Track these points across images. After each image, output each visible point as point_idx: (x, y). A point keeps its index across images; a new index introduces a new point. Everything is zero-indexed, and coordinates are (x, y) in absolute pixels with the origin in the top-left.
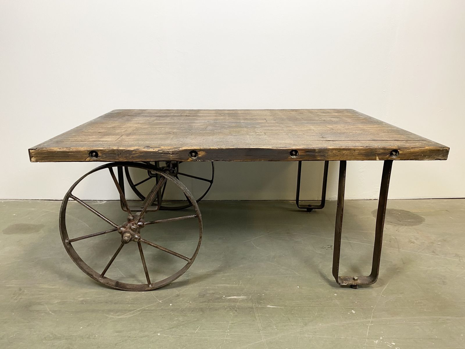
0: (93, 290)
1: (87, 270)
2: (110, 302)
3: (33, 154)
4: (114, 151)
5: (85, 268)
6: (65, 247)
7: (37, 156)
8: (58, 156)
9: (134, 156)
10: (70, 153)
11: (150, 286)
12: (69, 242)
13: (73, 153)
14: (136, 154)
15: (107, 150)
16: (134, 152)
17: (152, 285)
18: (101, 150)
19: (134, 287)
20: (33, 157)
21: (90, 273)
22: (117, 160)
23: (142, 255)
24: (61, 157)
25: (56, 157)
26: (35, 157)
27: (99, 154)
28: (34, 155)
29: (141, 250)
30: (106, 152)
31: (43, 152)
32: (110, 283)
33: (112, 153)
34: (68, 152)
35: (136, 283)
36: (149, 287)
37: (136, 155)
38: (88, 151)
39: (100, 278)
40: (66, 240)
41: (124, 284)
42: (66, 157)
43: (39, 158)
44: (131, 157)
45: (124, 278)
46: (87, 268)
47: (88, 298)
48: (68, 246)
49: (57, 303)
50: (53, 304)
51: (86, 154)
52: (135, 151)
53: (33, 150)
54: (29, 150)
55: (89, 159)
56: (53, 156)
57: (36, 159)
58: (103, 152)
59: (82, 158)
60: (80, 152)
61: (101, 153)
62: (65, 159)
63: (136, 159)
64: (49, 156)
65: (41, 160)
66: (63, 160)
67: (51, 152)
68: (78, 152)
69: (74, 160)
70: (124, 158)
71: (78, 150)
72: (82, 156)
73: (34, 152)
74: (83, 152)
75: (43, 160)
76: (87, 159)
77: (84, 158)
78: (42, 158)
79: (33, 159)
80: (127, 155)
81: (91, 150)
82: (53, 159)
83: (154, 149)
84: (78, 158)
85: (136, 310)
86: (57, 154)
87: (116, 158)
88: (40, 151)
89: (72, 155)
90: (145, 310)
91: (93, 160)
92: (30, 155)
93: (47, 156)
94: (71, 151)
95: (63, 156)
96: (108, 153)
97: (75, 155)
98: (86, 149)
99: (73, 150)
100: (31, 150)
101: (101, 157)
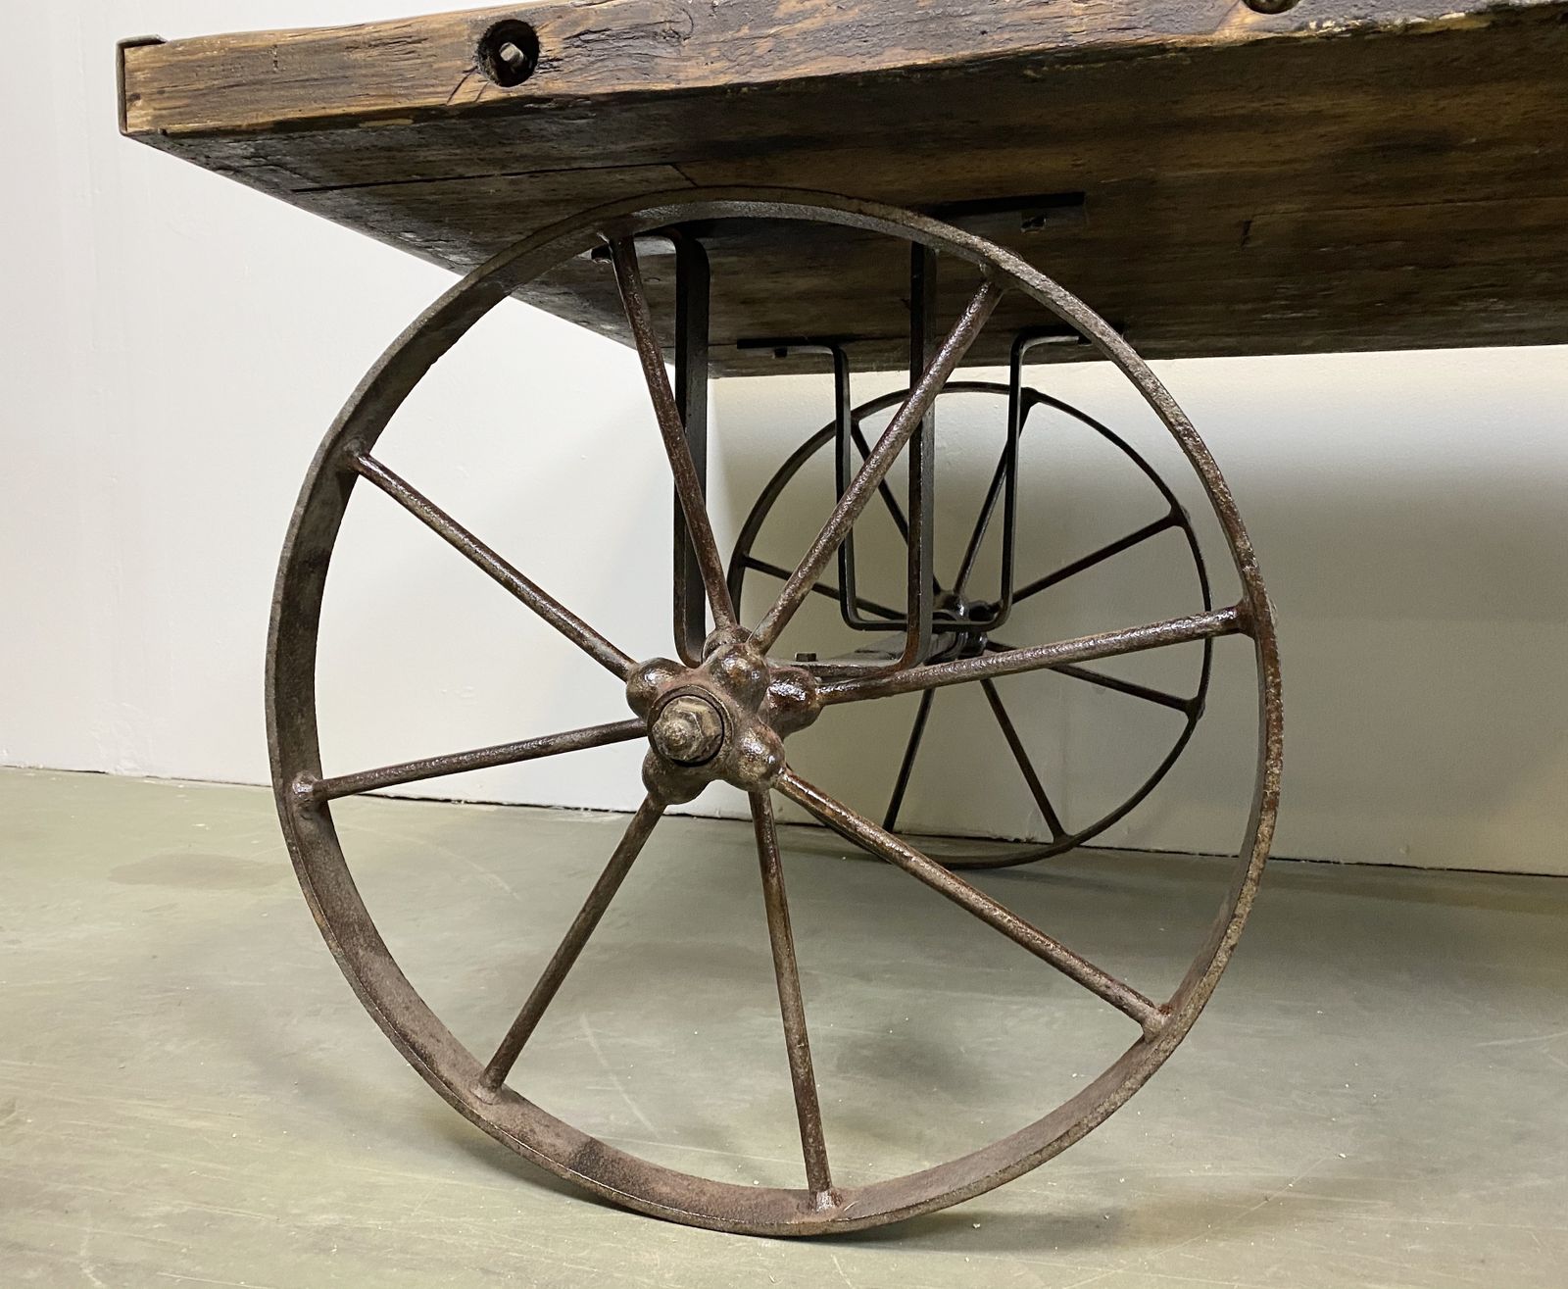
0: (423, 1177)
1: (402, 1019)
2: (516, 1269)
3: (140, 76)
5: (392, 999)
6: (287, 821)
7: (161, 92)
8: (287, 78)
10: (358, 56)
11: (824, 1200)
12: (315, 792)
13: (375, 52)
17: (836, 1199)
18: (561, 9)
19: (704, 1199)
20: (139, 103)
21: (420, 1040)
23: (780, 935)
24: (302, 85)
25: (274, 87)
26: (150, 98)
27: (549, 44)
28: (146, 82)
29: (776, 901)
30: (590, 24)
31: (201, 55)
32: (547, 1139)
33: (635, 27)
35: (718, 1173)
36: (812, 1206)
38: (475, 24)
39: (480, 1092)
40: (300, 776)
41: (638, 1165)
42: (335, 81)
43: (171, 104)
45: (651, 1137)
46: (407, 1008)
47: (371, 1222)
48: (308, 827)
49: (166, 1217)
50: (138, 1219)
51: (458, 53)
53: (146, 49)
54: (124, 46)
55: (474, 84)
56: (254, 84)
57: (155, 109)
58: (576, 23)
59: (433, 86)
60: (426, 36)
61: (555, 33)
62: (324, 99)
63: (801, 57)
64: (231, 81)
65: (180, 114)
66: (315, 105)
67: (243, 52)
68: (409, 40)
69: (381, 102)
70: (718, 59)
71: (410, 25)
72: (435, 66)
73: (148, 60)
74: (441, 33)
75: (193, 116)
76: (458, 92)
77: (443, 85)
78: (187, 106)
79: (135, 114)
80: (741, 34)
81: (493, 18)
82: (252, 103)
84: (405, 84)
86: (276, 67)
87: (658, 61)
88: (181, 51)
89: (373, 66)
91: (504, 91)
92: (126, 84)
93: (219, 88)
94: (368, 36)
95: (315, 76)
96: (608, 32)
97: (390, 64)
98: (460, 15)
99: (383, 25)
100: (132, 48)
101: (554, 63)
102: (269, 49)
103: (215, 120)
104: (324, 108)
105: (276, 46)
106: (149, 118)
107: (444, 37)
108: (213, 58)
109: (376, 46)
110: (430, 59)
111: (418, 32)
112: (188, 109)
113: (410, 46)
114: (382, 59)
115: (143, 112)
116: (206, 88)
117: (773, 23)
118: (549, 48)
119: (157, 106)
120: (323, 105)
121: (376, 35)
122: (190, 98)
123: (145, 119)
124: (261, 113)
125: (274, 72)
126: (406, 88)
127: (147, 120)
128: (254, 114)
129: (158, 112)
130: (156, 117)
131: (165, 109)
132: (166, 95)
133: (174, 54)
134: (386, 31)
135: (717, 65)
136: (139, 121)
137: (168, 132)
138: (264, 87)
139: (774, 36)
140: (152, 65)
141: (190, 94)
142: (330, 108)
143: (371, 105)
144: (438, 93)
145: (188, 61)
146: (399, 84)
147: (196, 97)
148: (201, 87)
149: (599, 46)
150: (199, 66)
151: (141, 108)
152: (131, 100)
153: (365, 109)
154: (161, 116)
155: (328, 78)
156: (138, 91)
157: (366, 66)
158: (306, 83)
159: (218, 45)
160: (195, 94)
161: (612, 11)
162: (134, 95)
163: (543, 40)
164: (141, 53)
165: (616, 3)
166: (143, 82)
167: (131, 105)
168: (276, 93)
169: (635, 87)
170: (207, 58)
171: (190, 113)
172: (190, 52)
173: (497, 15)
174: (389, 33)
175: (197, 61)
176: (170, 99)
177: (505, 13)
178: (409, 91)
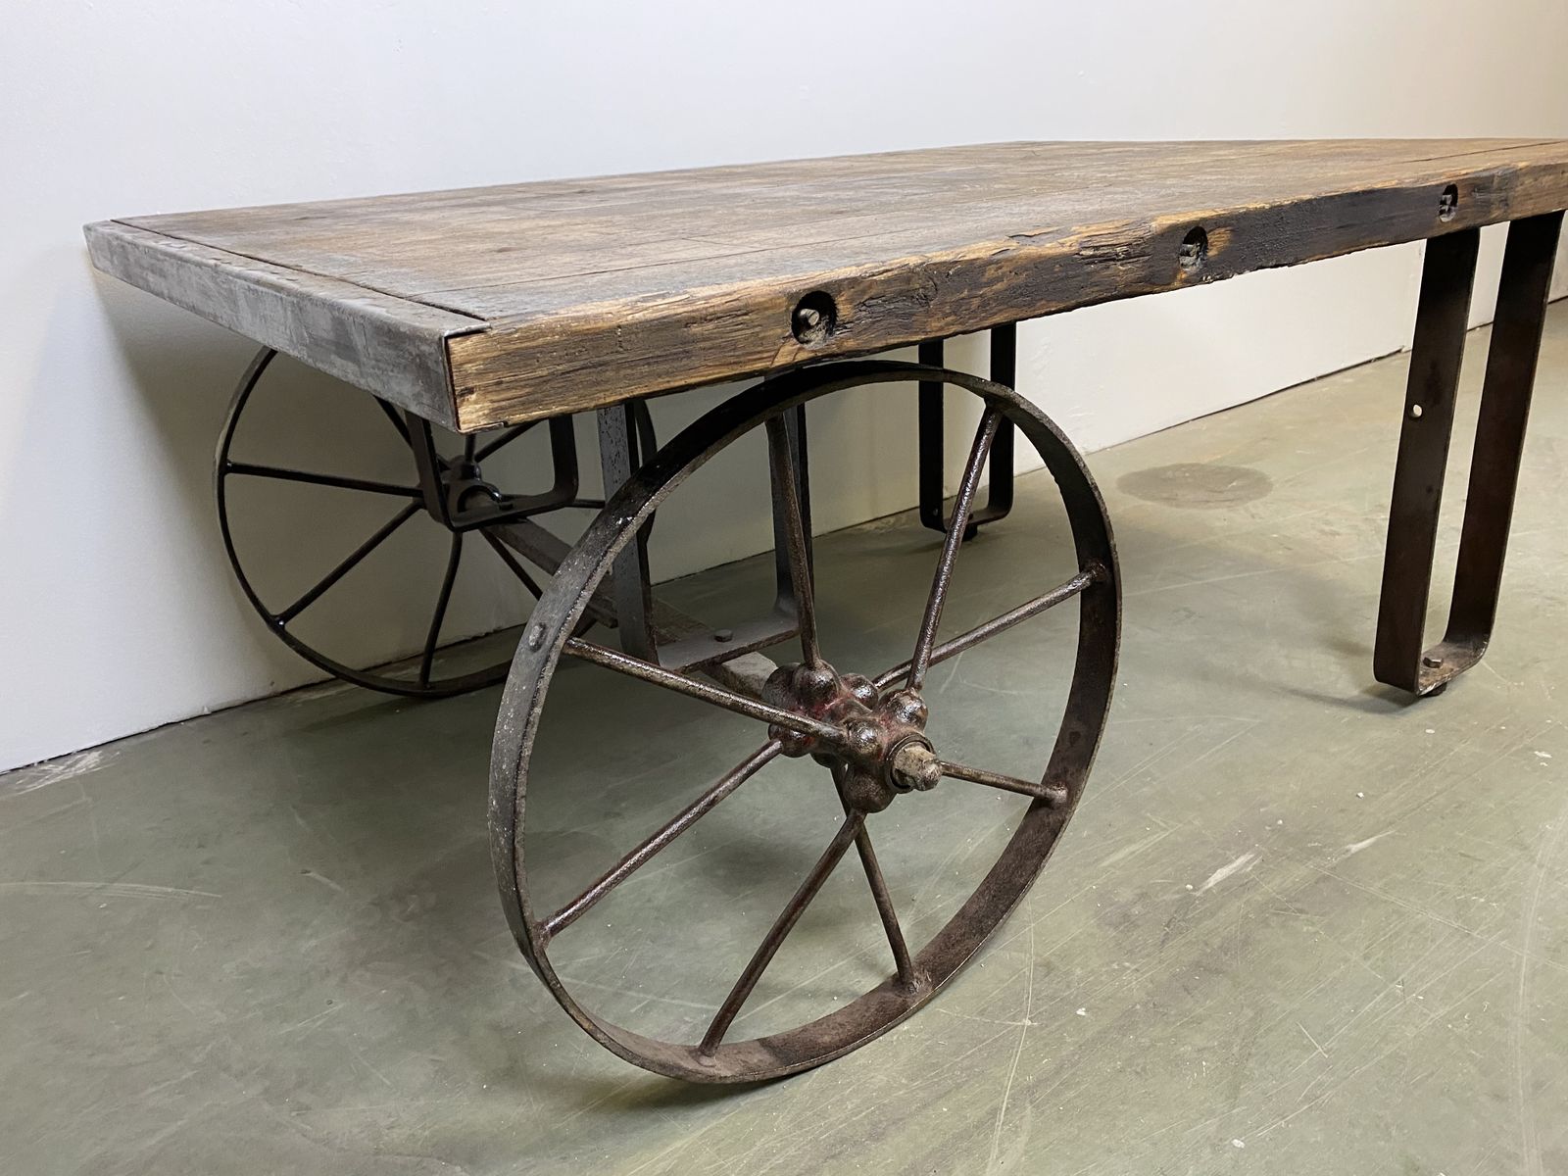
3: (471, 368)
4: (908, 280)
7: (499, 383)
8: (631, 357)
9: (990, 295)
10: (695, 329)
13: (711, 326)
14: (999, 279)
15: (882, 277)
16: (991, 272)
18: (853, 282)
20: (473, 397)
22: (916, 333)
24: (647, 362)
25: (620, 366)
26: (486, 390)
27: (844, 310)
28: (480, 374)
30: (873, 291)
31: (541, 341)
33: (900, 293)
34: (689, 321)
37: (999, 286)
42: (676, 357)
43: (509, 394)
44: (976, 302)
51: (778, 322)
52: (997, 263)
53: (475, 338)
54: (446, 340)
55: (791, 348)
56: (601, 365)
57: (493, 402)
58: (864, 292)
59: (759, 352)
60: (753, 308)
61: (850, 301)
62: (667, 373)
63: (994, 310)
64: (578, 364)
65: (523, 404)
66: (660, 380)
67: (586, 335)
68: (739, 313)
69: (716, 371)
70: (949, 315)
71: (737, 299)
72: (761, 335)
73: (479, 351)
74: (767, 305)
75: (537, 403)
76: (779, 354)
77: (768, 351)
78: (528, 394)
79: (468, 410)
80: (963, 295)
81: (804, 290)
82: (598, 383)
83: (1062, 245)
84: (737, 353)
85: (1001, 1109)
86: (621, 347)
87: (914, 318)
88: (518, 338)
89: (709, 339)
90: (1031, 1090)
91: (813, 351)
92: (455, 378)
93: (563, 373)
94: (704, 312)
95: (658, 353)
96: (883, 298)
97: (723, 336)
98: (778, 288)
99: (713, 300)
100: (458, 339)
101: (848, 326)
102: (612, 330)
103: (562, 405)
104: (668, 382)
105: (619, 327)
106: (486, 412)
107: (767, 309)
108: (554, 344)
109: (711, 320)
110: (757, 329)
111: (746, 306)
112: (531, 398)
113: (740, 318)
114: (718, 332)
115: (478, 406)
116: (549, 374)
117: (979, 286)
118: (845, 314)
119: (495, 398)
120: (668, 379)
121: (711, 310)
122: (531, 386)
123: (481, 413)
125: (618, 352)
126: (738, 356)
127: (484, 414)
128: (602, 395)
129: (496, 405)
130: (494, 410)
131: (503, 400)
132: (504, 386)
133: (509, 342)
134: (718, 306)
135: (949, 319)
136: (474, 416)
137: (510, 423)
138: (609, 368)
139: (981, 296)
140: (485, 355)
141: (532, 382)
142: (675, 381)
143: (712, 374)
144: (765, 358)
145: (527, 348)
146: (732, 354)
147: (538, 384)
148: (545, 373)
149: (877, 309)
150: (541, 352)
151: (476, 402)
152: (462, 395)
153: (704, 379)
154: (502, 408)
155: (671, 354)
156: (470, 385)
157: (704, 340)
158: (651, 360)
159: (559, 329)
160: (537, 381)
161: (887, 281)
162: (466, 389)
163: (840, 307)
164: (469, 343)
165: (890, 274)
166: (476, 374)
167: (464, 400)
168: (622, 373)
169: (901, 340)
170: (548, 344)
171: (534, 401)
172: (528, 339)
173: (807, 287)
174: (722, 308)
175: (537, 347)
176: (508, 389)
177: (812, 285)
178: (742, 359)
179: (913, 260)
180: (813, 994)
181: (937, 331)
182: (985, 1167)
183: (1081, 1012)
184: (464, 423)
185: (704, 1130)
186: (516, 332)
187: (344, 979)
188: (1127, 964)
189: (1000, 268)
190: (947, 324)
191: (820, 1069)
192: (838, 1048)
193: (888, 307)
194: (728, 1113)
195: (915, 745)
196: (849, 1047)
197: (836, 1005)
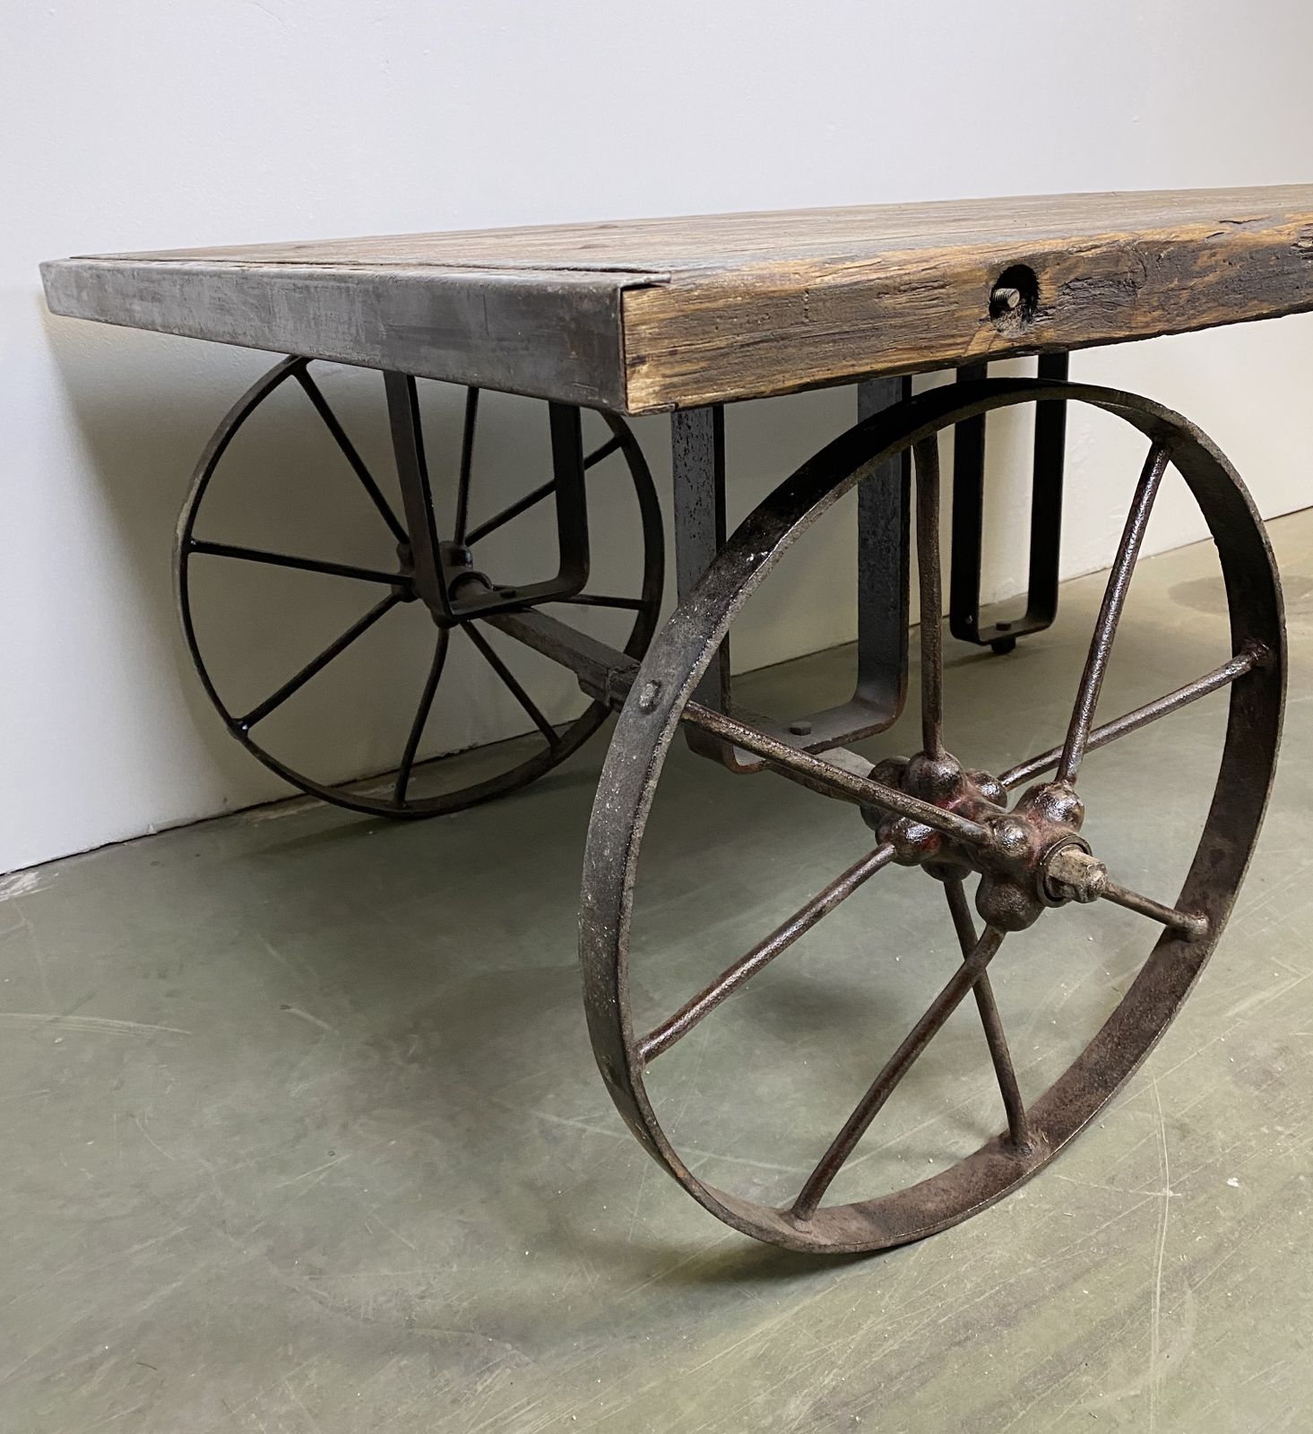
3: (645, 331)
4: (1117, 261)
7: (673, 353)
8: (816, 329)
9: (1200, 287)
10: (888, 301)
13: (903, 298)
14: (1211, 269)
15: (1089, 254)
16: (1204, 259)
18: (1060, 256)
20: (644, 368)
22: (1120, 328)
24: (833, 338)
25: (805, 340)
26: (659, 361)
27: (1047, 292)
28: (655, 339)
31: (721, 303)
33: (1108, 276)
34: (881, 291)
37: (1211, 278)
42: (864, 335)
43: (677, 370)
44: (1185, 294)
51: (976, 300)
52: (1212, 248)
54: (623, 293)
55: (986, 334)
56: (783, 339)
57: (665, 376)
58: (1069, 270)
59: (952, 336)
60: (950, 281)
61: (1053, 281)
62: (853, 355)
63: (1204, 307)
64: (757, 336)
65: (697, 381)
66: (844, 363)
67: (770, 298)
68: (936, 284)
69: (905, 356)
70: (1155, 309)
71: (935, 268)
72: (957, 315)
73: (655, 309)
74: (966, 278)
75: (711, 382)
76: (974, 340)
77: (961, 336)
78: (704, 369)
79: (639, 384)
80: (1172, 286)
81: (1007, 263)
82: (779, 362)
83: (1280, 232)
84: (929, 335)
85: (1155, 1293)
86: (807, 317)
87: (1119, 309)
88: (698, 297)
89: (902, 315)
90: (1188, 1271)
91: (1010, 340)
92: (627, 342)
93: (742, 346)
94: (898, 280)
95: (846, 328)
96: (1090, 281)
97: (917, 312)
98: (977, 257)
99: (909, 266)
100: (634, 292)
101: (1049, 311)
102: (797, 295)
103: (738, 387)
104: (853, 366)
105: (807, 291)
106: (657, 389)
107: (966, 282)
108: (736, 307)
109: (905, 291)
110: (953, 307)
111: (944, 276)
112: (706, 374)
113: (936, 291)
114: (910, 307)
115: (649, 381)
116: (728, 346)
117: (1191, 276)
118: (1047, 296)
119: (668, 372)
120: (854, 362)
121: (906, 278)
122: (709, 359)
123: (651, 390)
124: (787, 375)
125: (803, 323)
126: (930, 339)
127: (654, 392)
128: (780, 377)
129: (668, 381)
130: (665, 387)
131: (676, 376)
132: (678, 357)
133: (688, 300)
134: (914, 273)
135: (1156, 314)
136: (644, 393)
137: (681, 405)
138: (793, 343)
139: (1192, 288)
140: (661, 316)
141: (708, 354)
142: (860, 365)
143: (899, 360)
144: (958, 344)
145: (708, 310)
146: (924, 336)
147: (717, 358)
148: (723, 344)
149: (1082, 294)
150: (720, 317)
151: (647, 376)
152: (633, 365)
153: (890, 365)
154: (673, 385)
155: (859, 330)
156: (643, 353)
157: (896, 316)
158: (837, 337)
159: (742, 288)
160: (714, 353)
161: (1094, 260)
162: (639, 357)
163: (1042, 287)
164: (645, 298)
165: (1098, 251)
166: (650, 339)
167: (634, 372)
168: (806, 350)
169: (1103, 335)
170: (729, 306)
171: (709, 380)
172: (709, 298)
173: (1009, 258)
174: (918, 276)
175: (718, 309)
176: (684, 361)
177: (1015, 257)
178: (933, 343)
179: (1123, 237)
180: (905, 1155)
181: (1143, 327)
182: (1147, 1361)
183: (1233, 1182)
184: (633, 401)
185: (797, 1308)
186: (697, 288)
187: (345, 1126)
188: (1279, 1128)
189: (1214, 255)
190: (1154, 320)
191: (925, 1242)
192: (945, 1217)
193: (1093, 292)
194: (823, 1290)
195: (1072, 849)
196: (959, 1217)
197: (932, 1170)
